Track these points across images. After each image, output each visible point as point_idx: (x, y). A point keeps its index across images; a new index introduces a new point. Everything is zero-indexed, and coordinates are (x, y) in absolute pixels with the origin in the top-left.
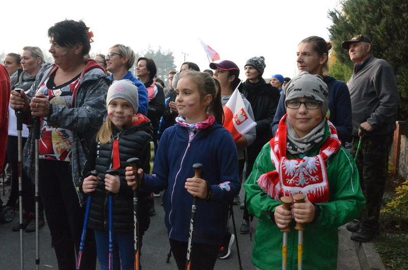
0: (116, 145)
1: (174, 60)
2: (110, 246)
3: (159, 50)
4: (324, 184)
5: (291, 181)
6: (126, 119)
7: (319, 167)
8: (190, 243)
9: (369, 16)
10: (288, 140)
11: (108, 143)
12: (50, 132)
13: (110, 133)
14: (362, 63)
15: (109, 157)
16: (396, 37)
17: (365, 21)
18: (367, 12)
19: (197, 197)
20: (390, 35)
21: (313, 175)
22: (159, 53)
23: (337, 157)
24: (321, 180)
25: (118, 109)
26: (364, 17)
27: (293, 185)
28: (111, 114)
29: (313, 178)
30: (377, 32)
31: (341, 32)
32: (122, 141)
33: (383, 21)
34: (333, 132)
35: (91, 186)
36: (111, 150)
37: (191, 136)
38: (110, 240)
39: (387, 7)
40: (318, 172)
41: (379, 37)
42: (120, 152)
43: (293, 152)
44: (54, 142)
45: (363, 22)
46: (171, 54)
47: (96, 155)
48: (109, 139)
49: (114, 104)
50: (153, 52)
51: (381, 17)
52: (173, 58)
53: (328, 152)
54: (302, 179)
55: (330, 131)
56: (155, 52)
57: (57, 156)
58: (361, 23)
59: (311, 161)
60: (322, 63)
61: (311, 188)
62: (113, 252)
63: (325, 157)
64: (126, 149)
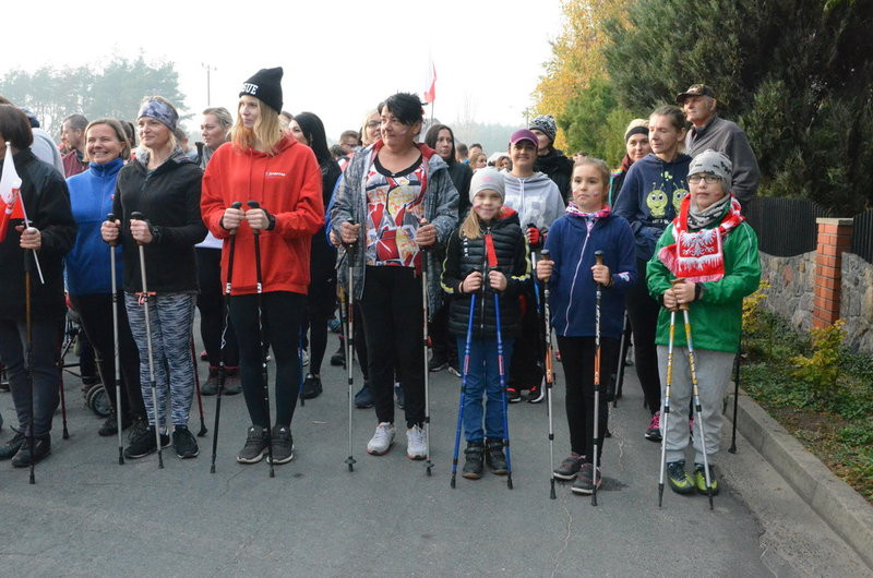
0: (489, 240)
1: (178, 81)
2: (500, 347)
3: (141, 58)
4: (719, 255)
5: (686, 252)
6: (495, 211)
7: (715, 239)
8: (598, 328)
9: (677, 35)
10: (690, 216)
11: (478, 239)
12: (394, 232)
13: (478, 227)
14: (703, 126)
15: (482, 254)
16: (718, 70)
17: (670, 43)
18: (673, 28)
19: (601, 284)
20: (709, 66)
21: (709, 246)
22: (140, 64)
23: (737, 231)
24: (716, 252)
25: (486, 201)
26: (668, 37)
27: (689, 255)
28: (479, 207)
29: (709, 249)
30: (689, 61)
31: (626, 57)
32: (496, 236)
33: (699, 44)
34: (736, 208)
35: (477, 283)
36: (483, 246)
37: (590, 226)
38: (500, 341)
39: (704, 23)
40: (714, 244)
41: (693, 69)
42: (495, 248)
43: (693, 227)
44: (399, 243)
45: (666, 44)
46: (170, 67)
47: (463, 254)
48: (478, 234)
49: (482, 196)
50: (125, 61)
51: (695, 37)
52: (176, 76)
53: (726, 225)
54: (698, 250)
55: (732, 206)
56: (131, 63)
57: (402, 260)
58: (662, 44)
59: (707, 234)
60: (679, 139)
61: (707, 258)
62: (503, 354)
63: (723, 231)
64: (501, 244)
